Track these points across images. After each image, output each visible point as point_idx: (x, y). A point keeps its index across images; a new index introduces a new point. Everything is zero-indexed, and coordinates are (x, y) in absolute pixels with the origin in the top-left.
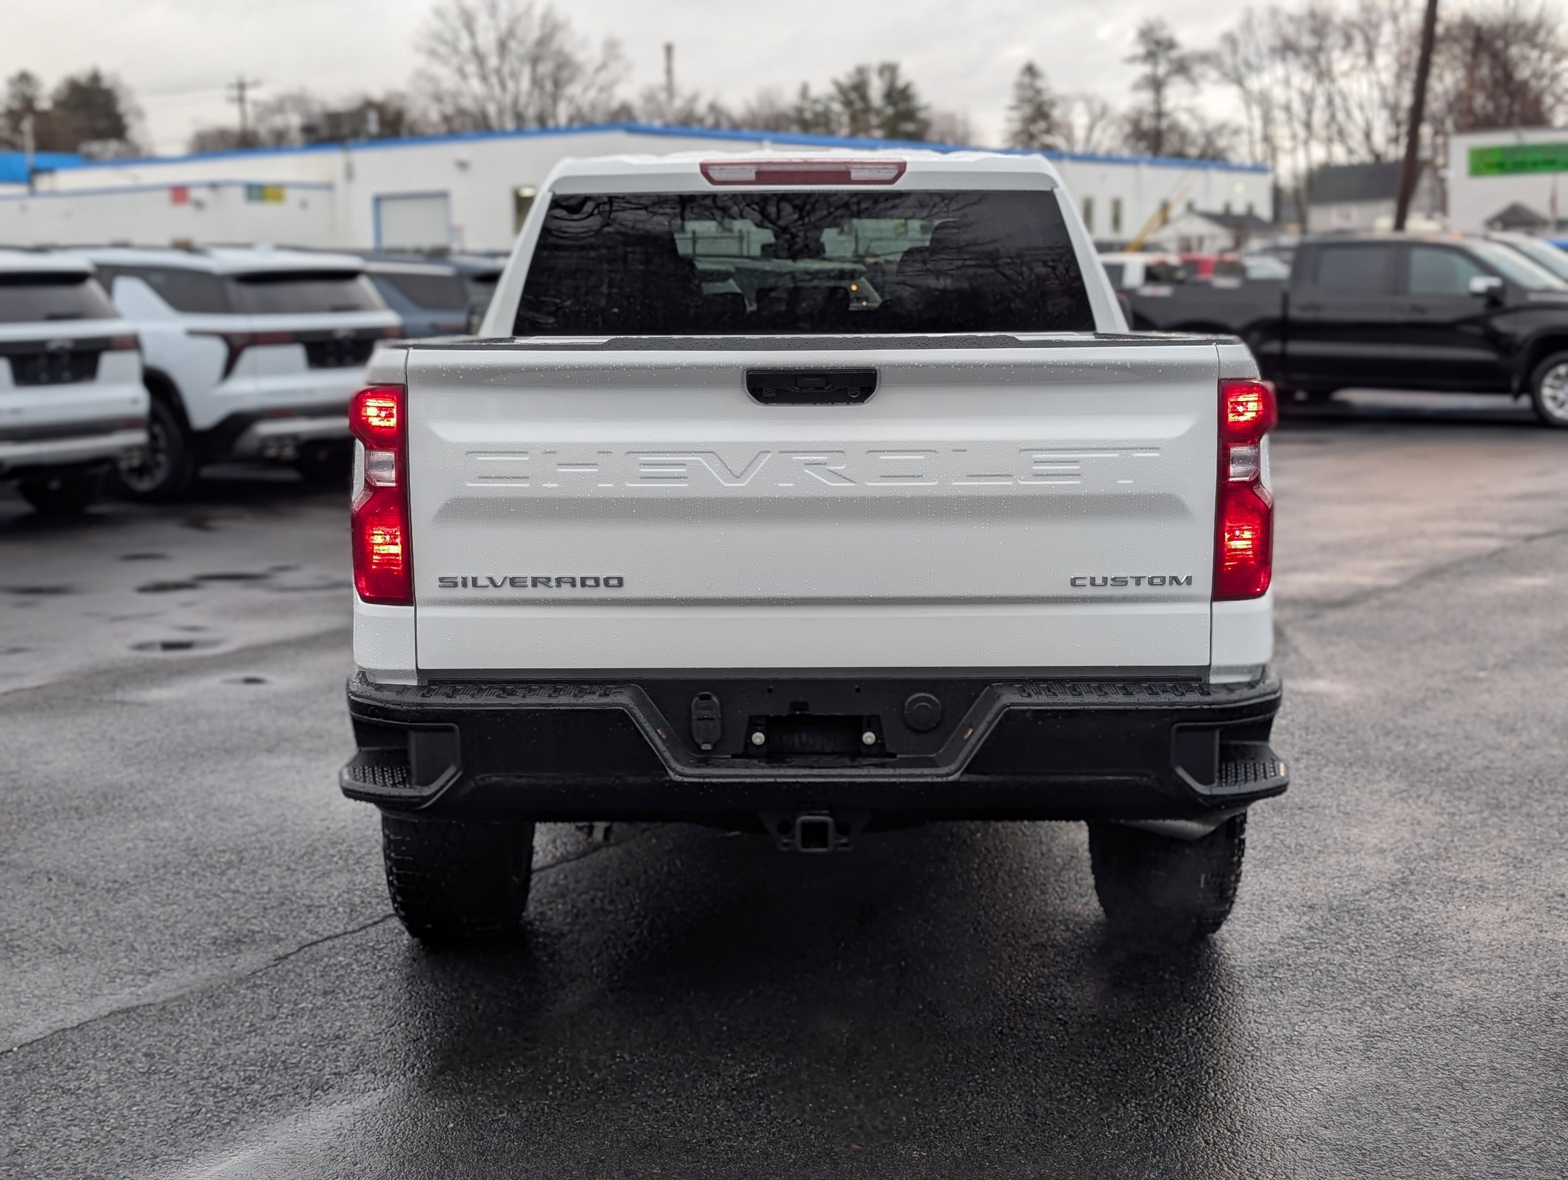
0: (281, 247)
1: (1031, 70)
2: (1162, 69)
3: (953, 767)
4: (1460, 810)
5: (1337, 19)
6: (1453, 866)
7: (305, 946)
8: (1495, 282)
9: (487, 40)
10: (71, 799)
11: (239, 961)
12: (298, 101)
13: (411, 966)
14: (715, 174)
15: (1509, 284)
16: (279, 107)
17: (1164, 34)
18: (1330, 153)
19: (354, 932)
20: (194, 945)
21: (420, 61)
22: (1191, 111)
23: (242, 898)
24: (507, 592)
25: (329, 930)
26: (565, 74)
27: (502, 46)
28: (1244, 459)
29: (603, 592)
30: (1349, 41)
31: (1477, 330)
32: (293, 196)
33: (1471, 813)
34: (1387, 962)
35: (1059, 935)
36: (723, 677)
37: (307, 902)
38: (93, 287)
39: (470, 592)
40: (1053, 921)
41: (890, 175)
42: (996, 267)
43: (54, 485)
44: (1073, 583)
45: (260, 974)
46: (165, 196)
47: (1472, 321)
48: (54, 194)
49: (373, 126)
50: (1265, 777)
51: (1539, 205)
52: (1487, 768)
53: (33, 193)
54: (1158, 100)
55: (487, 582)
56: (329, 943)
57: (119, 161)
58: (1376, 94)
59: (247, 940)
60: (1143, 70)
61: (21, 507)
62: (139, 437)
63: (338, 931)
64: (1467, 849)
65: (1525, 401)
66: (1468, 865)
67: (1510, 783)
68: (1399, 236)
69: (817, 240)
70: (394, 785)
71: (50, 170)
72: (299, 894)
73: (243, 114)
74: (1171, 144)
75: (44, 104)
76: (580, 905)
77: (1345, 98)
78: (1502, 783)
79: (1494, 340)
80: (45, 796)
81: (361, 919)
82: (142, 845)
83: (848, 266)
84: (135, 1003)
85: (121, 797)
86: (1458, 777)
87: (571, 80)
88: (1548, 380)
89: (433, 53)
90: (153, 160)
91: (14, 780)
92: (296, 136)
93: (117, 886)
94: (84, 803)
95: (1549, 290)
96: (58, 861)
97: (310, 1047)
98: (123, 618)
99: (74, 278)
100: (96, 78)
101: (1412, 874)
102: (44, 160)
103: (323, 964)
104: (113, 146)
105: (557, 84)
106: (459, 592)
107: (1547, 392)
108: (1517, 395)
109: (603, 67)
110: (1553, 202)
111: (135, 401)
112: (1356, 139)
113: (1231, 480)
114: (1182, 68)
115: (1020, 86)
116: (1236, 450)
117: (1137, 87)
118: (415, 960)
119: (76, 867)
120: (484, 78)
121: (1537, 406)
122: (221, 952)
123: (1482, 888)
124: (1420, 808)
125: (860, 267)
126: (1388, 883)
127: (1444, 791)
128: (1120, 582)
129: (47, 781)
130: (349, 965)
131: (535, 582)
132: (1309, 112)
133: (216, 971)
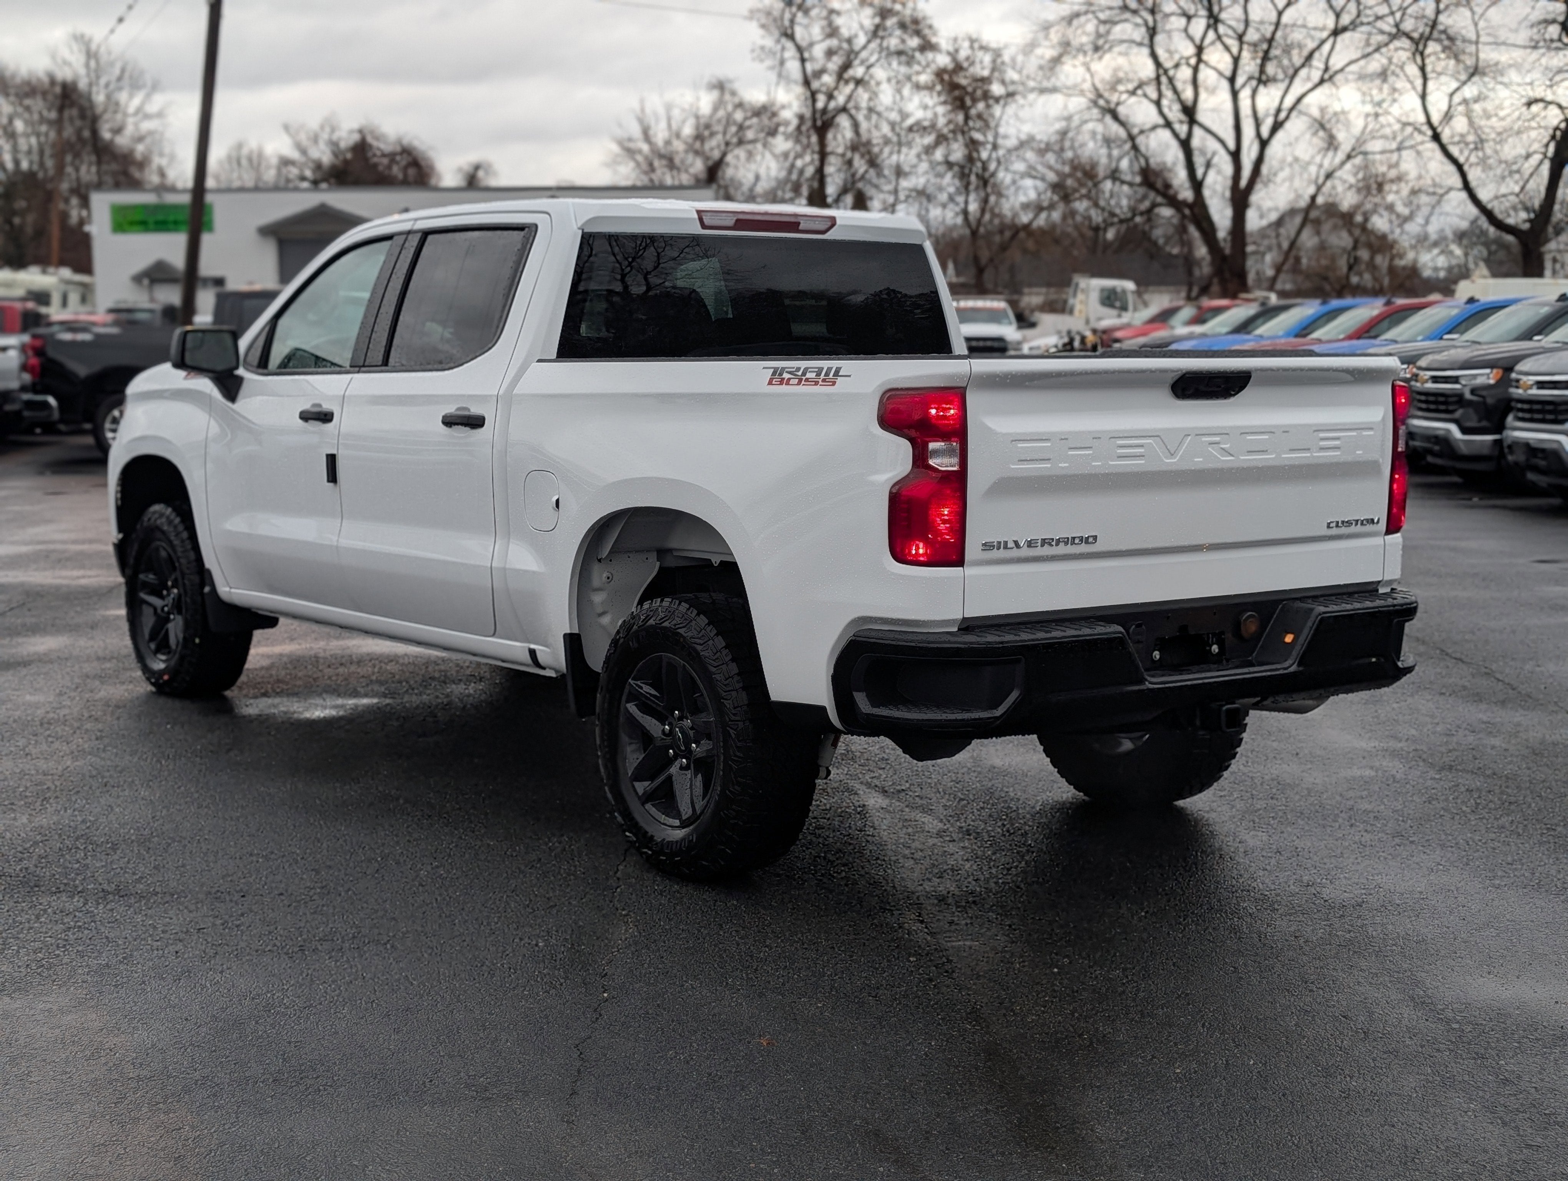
3: (1290, 662)
14: (707, 220)
24: (1025, 552)
29: (1084, 548)
36: (1152, 609)
39: (1002, 554)
44: (1329, 527)
55: (1013, 545)
106: (995, 554)
128: (1348, 523)
131: (1044, 542)
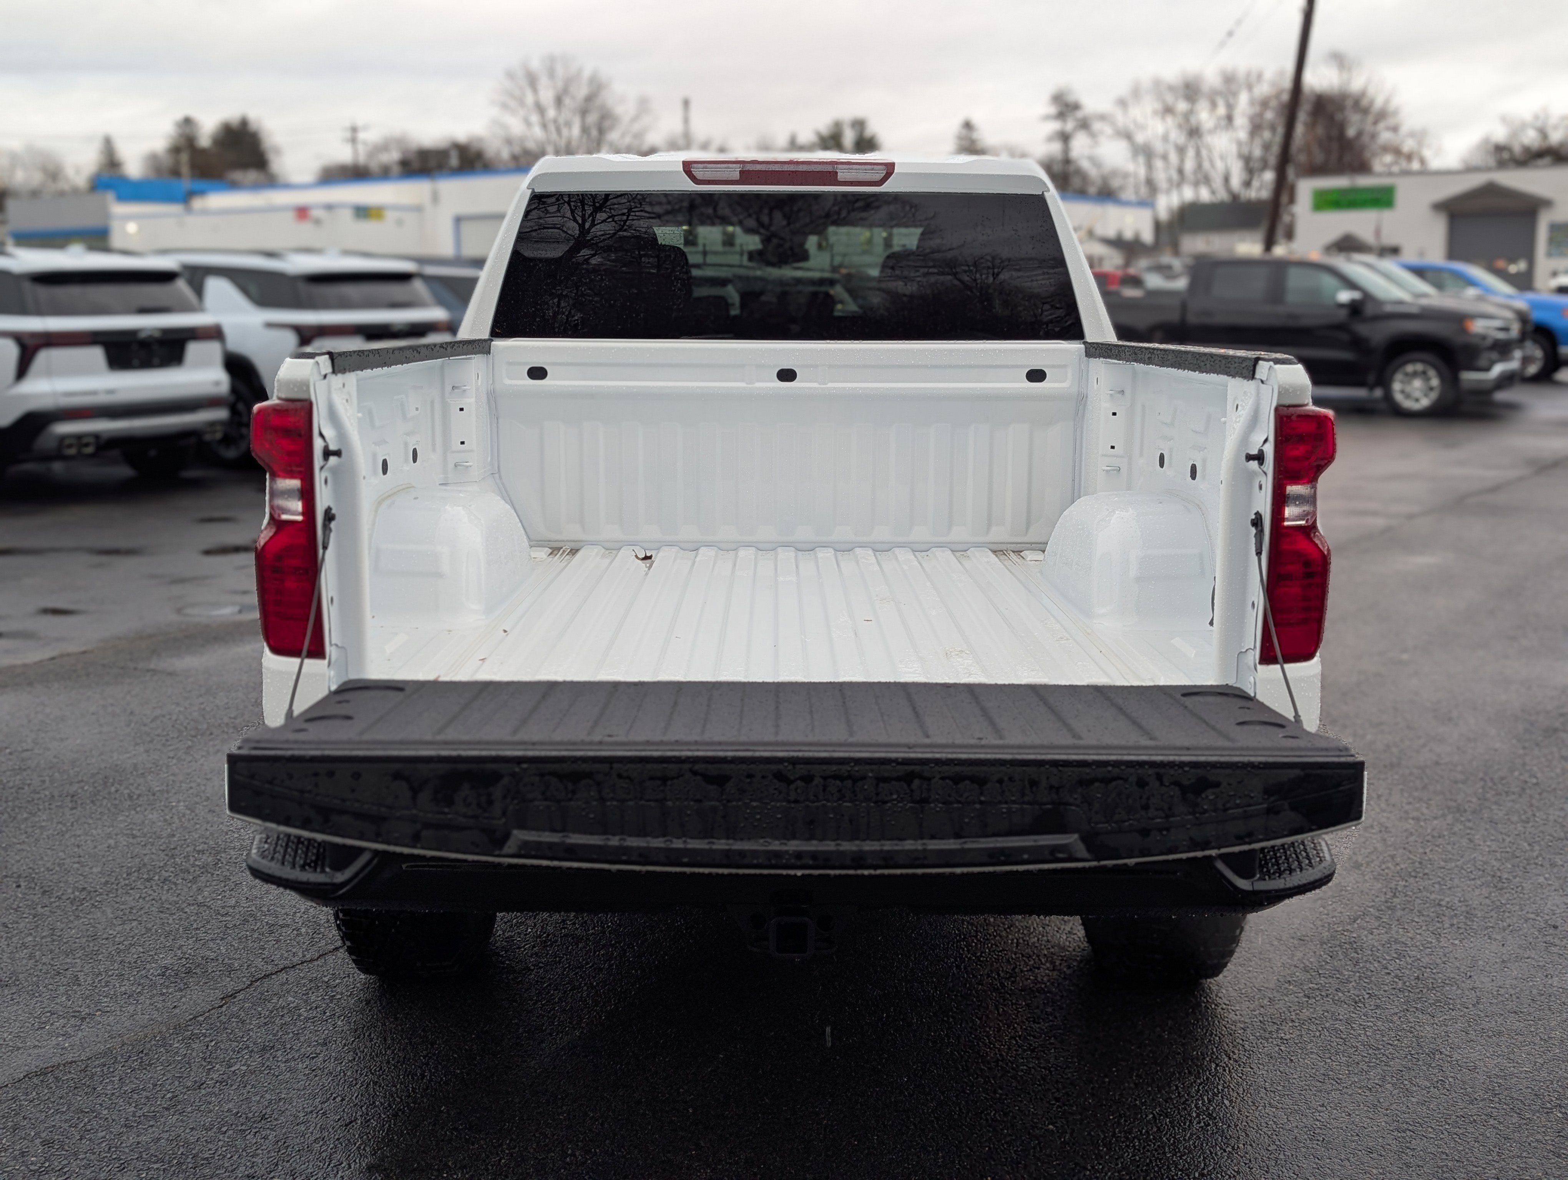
0: (347, 253)
1: (968, 125)
2: (1069, 126)
4: (1423, 814)
5: (1205, 88)
6: (1433, 885)
7: (256, 981)
8: (1356, 295)
9: (547, 95)
10: (71, 784)
11: (184, 1000)
12: (400, 142)
13: (362, 1011)
14: (699, 174)
15: (1367, 297)
16: (384, 147)
17: (1071, 98)
18: (1197, 193)
19: (312, 960)
20: (142, 977)
21: (495, 112)
22: (1092, 159)
23: (206, 914)
25: (287, 958)
26: (606, 124)
27: (559, 101)
28: (1299, 499)
30: (1214, 105)
31: (1344, 337)
32: (390, 216)
33: (1435, 818)
34: (1396, 1018)
35: (1044, 973)
37: (270, 919)
38: (181, 285)
40: (1038, 956)
41: (878, 177)
42: (955, 274)
43: (153, 453)
45: (201, 1019)
46: (290, 215)
47: (1340, 327)
48: (205, 212)
49: (454, 161)
50: (1310, 864)
51: (1366, 233)
52: (1437, 763)
53: (189, 210)
54: (1066, 150)
56: (283, 976)
57: (256, 187)
58: (1234, 149)
59: (198, 971)
60: (1055, 126)
61: (124, 471)
62: (221, 414)
63: (296, 960)
64: (1442, 864)
65: (1378, 393)
66: (1449, 883)
67: (1464, 782)
68: (1267, 257)
69: (802, 245)
70: (303, 868)
71: (201, 193)
72: (265, 909)
73: (355, 152)
74: (1076, 182)
75: (204, 141)
76: (550, 929)
77: (1210, 150)
78: (1456, 782)
79: (1358, 343)
80: (47, 779)
81: (323, 943)
82: (123, 841)
83: (827, 275)
84: (56, 1060)
85: (120, 783)
86: (1411, 774)
87: (612, 128)
88: (1399, 376)
89: (505, 106)
90: (288, 186)
91: (23, 760)
92: (396, 169)
93: (84, 895)
94: (82, 788)
95: (1400, 302)
96: (34, 861)
97: (231, 1132)
98: (182, 581)
99: (164, 277)
100: (244, 123)
101: (1395, 896)
102: (199, 185)
103: (270, 1006)
104: (252, 175)
105: (601, 131)
107: (1397, 386)
108: (1372, 388)
109: (636, 118)
110: (1378, 233)
111: (217, 383)
112: (1218, 183)
113: (1286, 523)
114: (1084, 125)
115: (960, 138)
116: (1293, 489)
117: (1050, 139)
118: (368, 1002)
119: (48, 870)
120: (544, 126)
121: (1388, 397)
122: (167, 987)
123: (1469, 915)
124: (1383, 811)
125: (836, 276)
126: (1372, 906)
127: (1402, 790)
129: (55, 760)
130: (297, 1008)
132: (1182, 160)
133: (156, 1015)
